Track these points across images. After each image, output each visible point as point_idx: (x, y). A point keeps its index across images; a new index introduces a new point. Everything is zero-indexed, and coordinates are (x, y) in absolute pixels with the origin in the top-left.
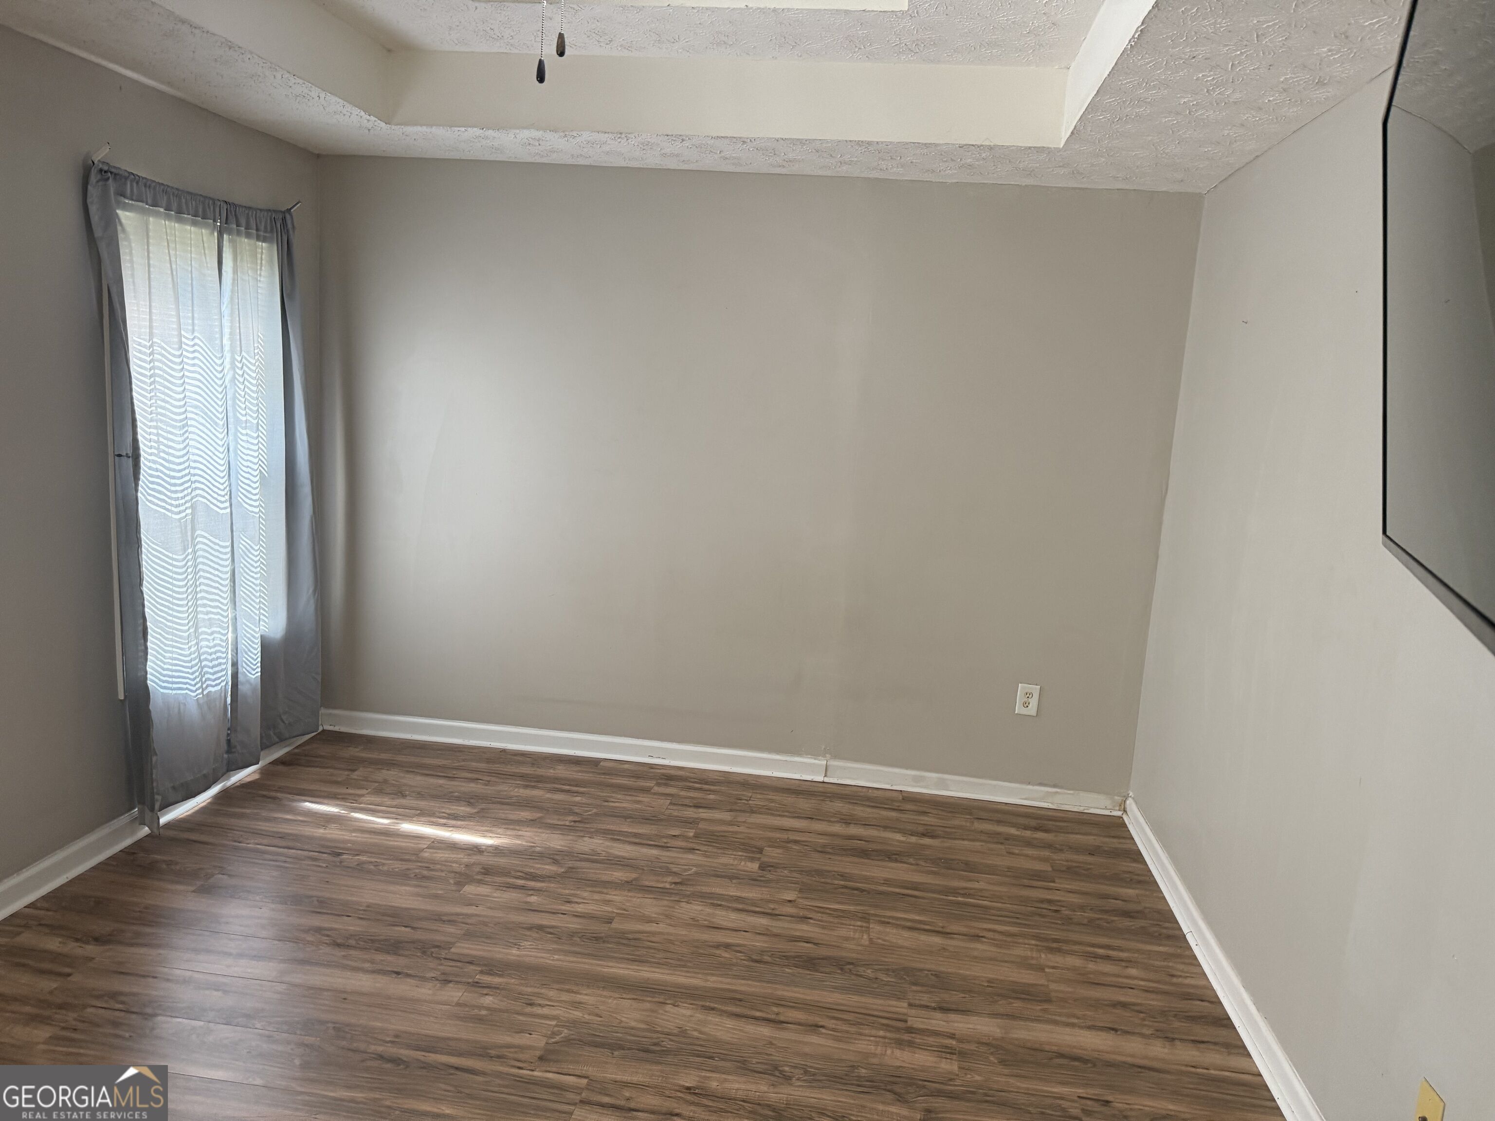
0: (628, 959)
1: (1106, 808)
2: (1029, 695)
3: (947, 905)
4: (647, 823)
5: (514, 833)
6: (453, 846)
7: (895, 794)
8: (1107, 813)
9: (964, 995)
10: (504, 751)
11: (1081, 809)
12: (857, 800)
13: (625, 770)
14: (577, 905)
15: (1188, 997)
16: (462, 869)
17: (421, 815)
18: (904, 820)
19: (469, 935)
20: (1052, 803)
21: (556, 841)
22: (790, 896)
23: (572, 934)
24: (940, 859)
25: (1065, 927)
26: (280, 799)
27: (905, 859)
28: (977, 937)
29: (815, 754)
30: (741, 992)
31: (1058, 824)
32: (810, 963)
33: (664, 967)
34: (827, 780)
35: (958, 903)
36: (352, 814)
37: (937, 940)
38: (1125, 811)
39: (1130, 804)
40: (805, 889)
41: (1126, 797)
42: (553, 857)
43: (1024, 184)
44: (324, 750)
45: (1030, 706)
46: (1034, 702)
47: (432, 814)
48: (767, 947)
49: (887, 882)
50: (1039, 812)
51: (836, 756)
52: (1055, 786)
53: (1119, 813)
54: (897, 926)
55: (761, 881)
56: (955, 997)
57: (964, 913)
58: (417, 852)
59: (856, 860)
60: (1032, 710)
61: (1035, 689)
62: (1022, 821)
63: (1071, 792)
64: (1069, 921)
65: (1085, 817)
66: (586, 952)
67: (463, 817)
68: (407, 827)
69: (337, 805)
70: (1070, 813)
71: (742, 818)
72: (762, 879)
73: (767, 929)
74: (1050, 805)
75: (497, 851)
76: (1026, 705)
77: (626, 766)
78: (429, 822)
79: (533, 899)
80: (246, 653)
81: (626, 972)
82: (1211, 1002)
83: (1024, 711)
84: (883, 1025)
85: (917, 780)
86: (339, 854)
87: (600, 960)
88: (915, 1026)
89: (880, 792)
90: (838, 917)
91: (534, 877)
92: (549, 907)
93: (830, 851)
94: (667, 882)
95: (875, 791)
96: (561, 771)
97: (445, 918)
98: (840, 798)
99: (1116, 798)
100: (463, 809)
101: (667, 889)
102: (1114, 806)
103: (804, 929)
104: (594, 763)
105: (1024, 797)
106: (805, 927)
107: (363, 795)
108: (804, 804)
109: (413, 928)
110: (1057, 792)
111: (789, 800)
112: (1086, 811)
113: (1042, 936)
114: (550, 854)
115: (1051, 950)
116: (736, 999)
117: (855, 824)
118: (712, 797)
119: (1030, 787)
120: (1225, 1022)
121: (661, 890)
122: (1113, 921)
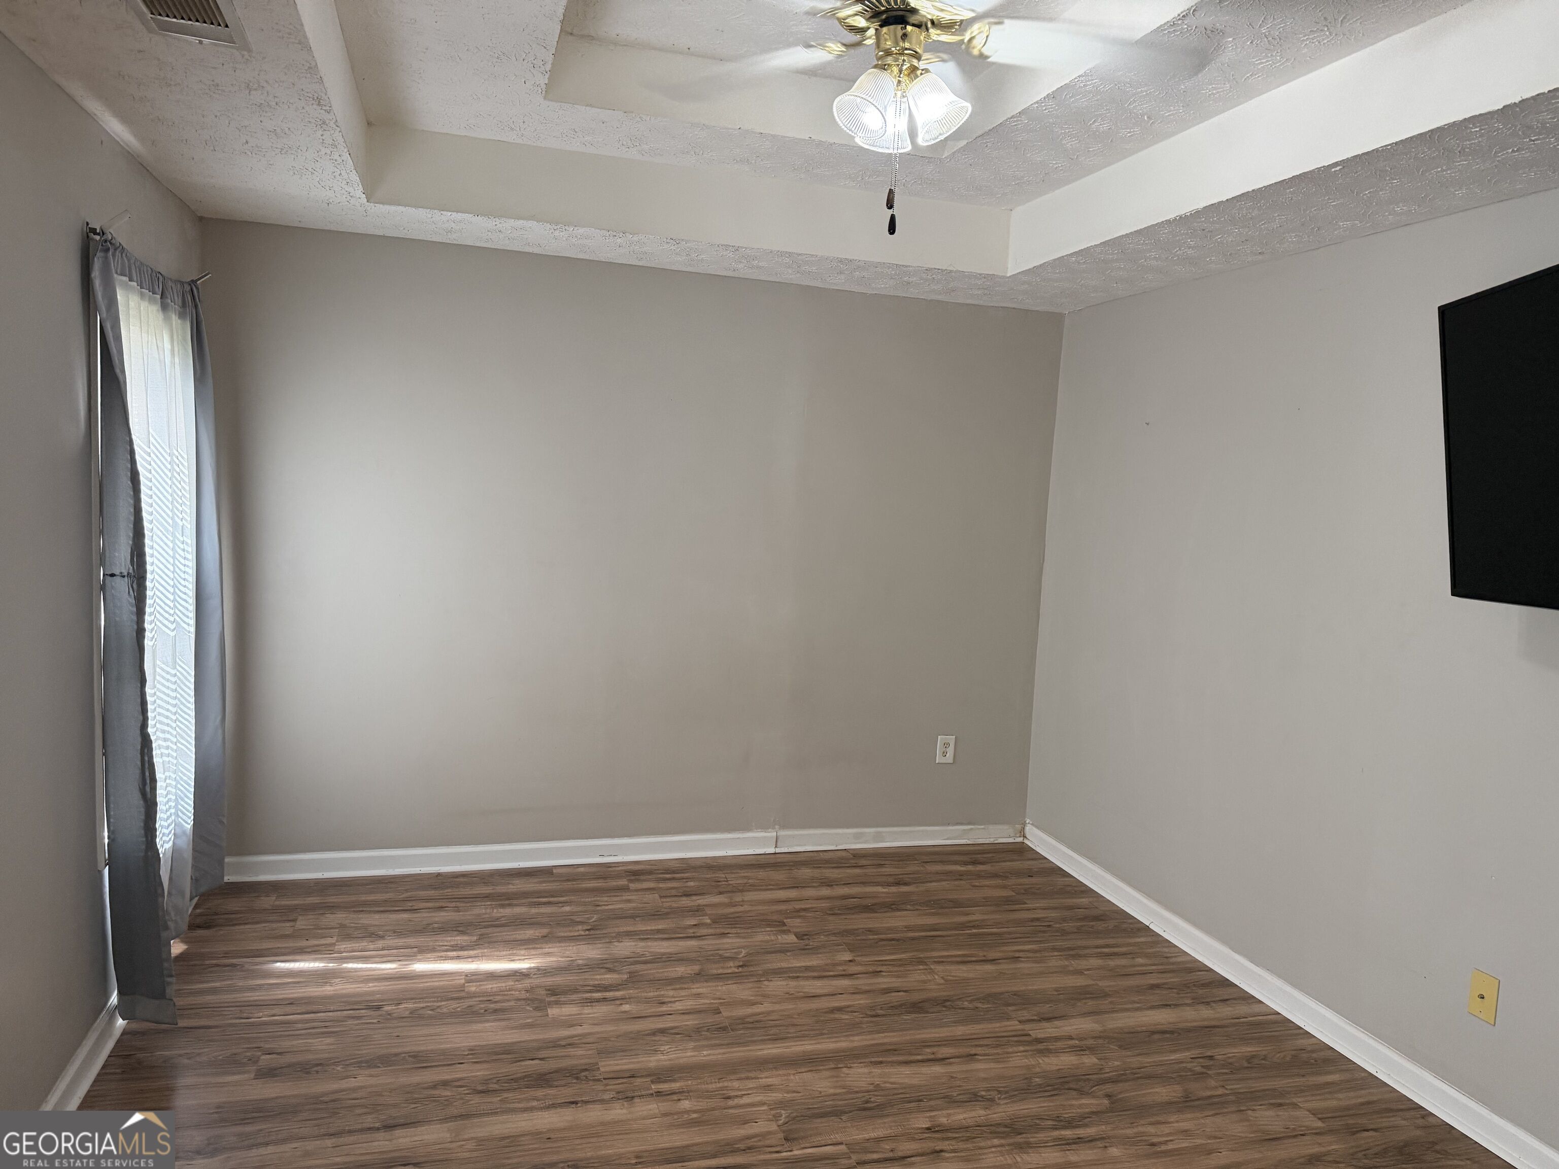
0: (769, 1040)
1: (1010, 837)
2: (946, 745)
3: (968, 938)
4: (655, 919)
5: (540, 951)
6: (492, 976)
7: (844, 854)
8: (1011, 840)
9: (1050, 1005)
10: (439, 875)
11: (992, 840)
12: (821, 864)
13: (583, 874)
14: (673, 1005)
15: (1190, 971)
16: (524, 995)
17: (422, 951)
18: (870, 874)
19: (604, 1053)
20: (968, 839)
21: (592, 952)
22: (847, 956)
23: (698, 1030)
24: (930, 901)
25: (1065, 938)
26: (242, 966)
27: (903, 907)
28: (1016, 959)
29: (764, 827)
30: (890, 1044)
31: (985, 856)
32: (917, 1007)
33: (806, 1038)
34: (778, 850)
35: (975, 935)
36: (345, 965)
37: (989, 967)
38: (1025, 837)
39: (1029, 829)
40: (851, 949)
41: (1024, 824)
42: (603, 965)
43: (929, 299)
44: (234, 904)
45: (948, 755)
46: (950, 751)
47: (433, 950)
48: (871, 1003)
49: (909, 928)
50: (961, 848)
51: (784, 827)
52: (969, 824)
53: (1020, 840)
54: (952, 963)
55: (808, 949)
56: (1045, 1008)
57: (987, 942)
58: (461, 989)
59: (866, 915)
60: (949, 758)
61: (951, 739)
62: (956, 858)
63: (982, 827)
64: (1064, 933)
65: (998, 847)
66: (726, 1042)
67: (468, 946)
68: (420, 967)
69: (321, 960)
70: (985, 845)
71: (738, 898)
72: (808, 947)
73: (857, 988)
74: (966, 840)
75: (542, 972)
76: (944, 754)
77: (582, 869)
78: (438, 957)
79: (626, 1007)
80: (183, 800)
81: (779, 1051)
82: (1207, 971)
83: (944, 760)
84: (1017, 1041)
85: (857, 837)
86: (379, 1008)
87: (746, 1046)
88: (1039, 1037)
89: (830, 853)
90: (900, 965)
91: (606, 988)
92: (650, 1011)
93: (839, 912)
94: (731, 967)
95: (825, 854)
96: (519, 885)
97: (563, 1043)
98: (804, 865)
99: (1017, 826)
100: (460, 939)
101: (737, 973)
102: (1016, 834)
103: (884, 981)
104: (546, 872)
105: (946, 838)
106: (880, 980)
107: (334, 944)
108: (779, 876)
109: (541, 1059)
110: (971, 829)
111: (762, 874)
112: (996, 842)
113: (1057, 947)
114: (598, 964)
115: (1074, 957)
116: (893, 1050)
117: (837, 885)
118: (692, 884)
119: (950, 828)
120: (1225, 983)
121: (731, 975)
122: (1093, 926)
